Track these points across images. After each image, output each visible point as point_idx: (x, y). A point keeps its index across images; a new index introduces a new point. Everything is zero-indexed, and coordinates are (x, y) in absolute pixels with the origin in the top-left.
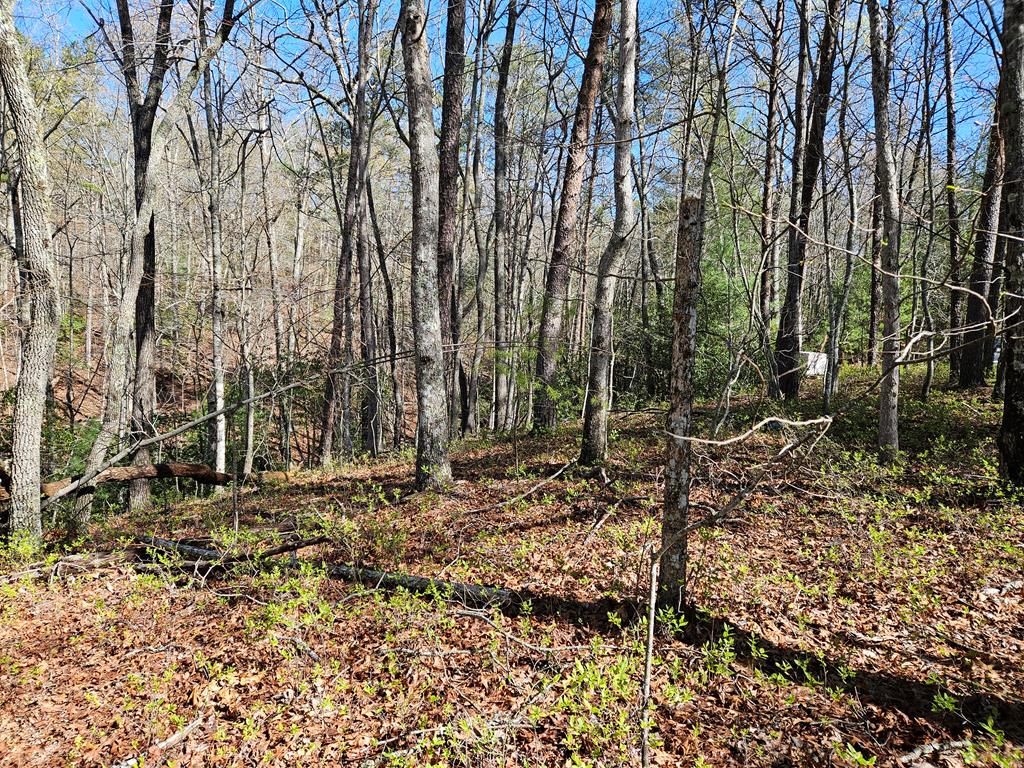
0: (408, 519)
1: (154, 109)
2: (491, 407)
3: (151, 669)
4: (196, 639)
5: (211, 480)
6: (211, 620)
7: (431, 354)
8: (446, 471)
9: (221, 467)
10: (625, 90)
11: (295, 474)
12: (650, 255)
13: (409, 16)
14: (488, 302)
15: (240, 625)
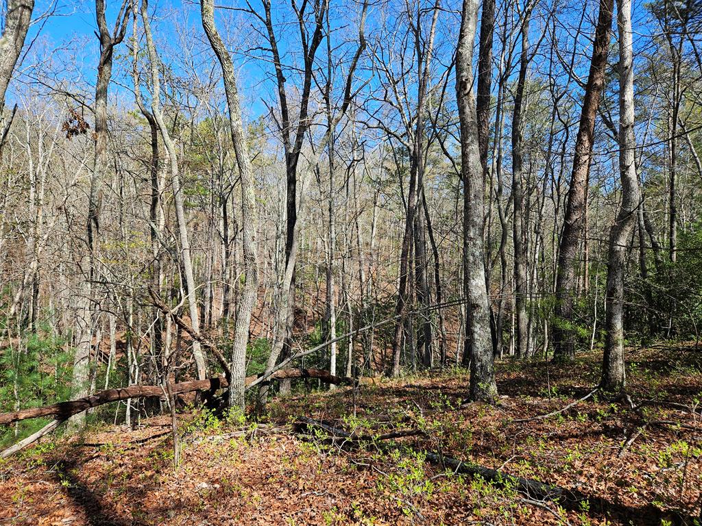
0: (468, 421)
1: (297, 155)
2: (511, 337)
3: (317, 507)
4: (340, 491)
5: (329, 380)
6: (347, 478)
7: (479, 302)
8: (493, 388)
9: (333, 372)
10: (626, 103)
11: (378, 380)
12: (645, 222)
13: (462, 79)
14: (510, 261)
15: (367, 486)
